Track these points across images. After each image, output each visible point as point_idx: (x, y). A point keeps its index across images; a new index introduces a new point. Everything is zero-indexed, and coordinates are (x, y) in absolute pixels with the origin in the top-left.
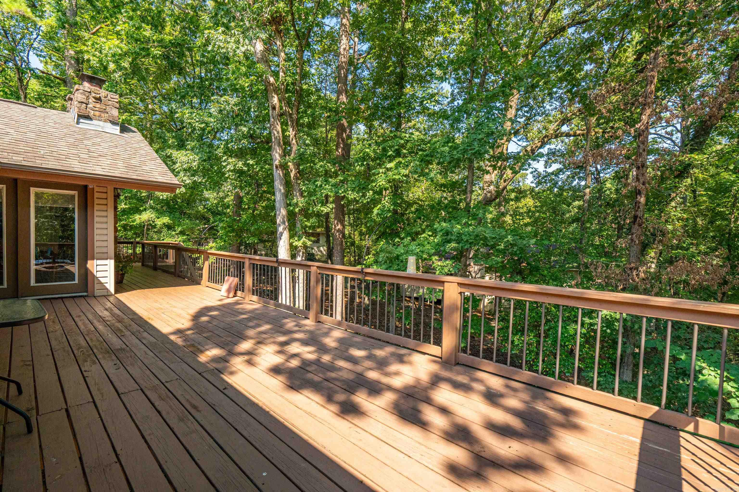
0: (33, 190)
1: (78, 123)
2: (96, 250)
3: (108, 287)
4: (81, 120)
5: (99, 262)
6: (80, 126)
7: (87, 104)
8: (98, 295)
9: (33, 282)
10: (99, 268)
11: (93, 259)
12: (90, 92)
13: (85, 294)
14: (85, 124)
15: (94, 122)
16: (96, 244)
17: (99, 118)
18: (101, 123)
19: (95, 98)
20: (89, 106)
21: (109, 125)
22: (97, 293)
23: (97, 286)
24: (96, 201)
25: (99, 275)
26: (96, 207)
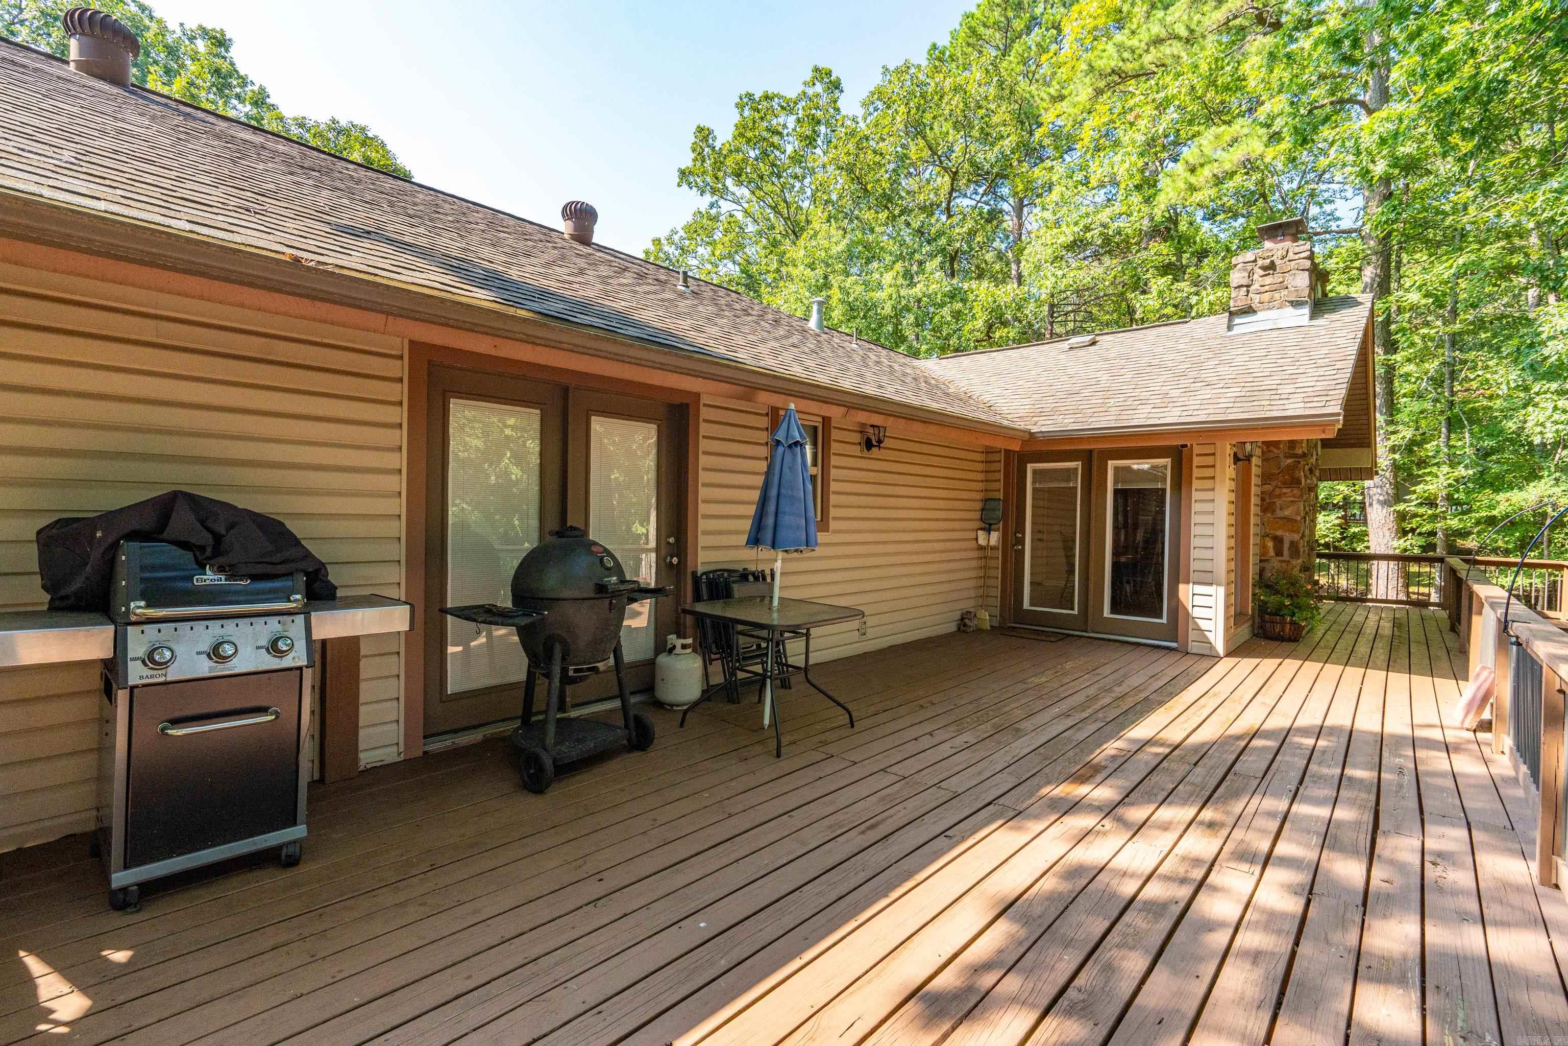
0: (1111, 464)
1: (1230, 328)
2: (1194, 566)
3: (1212, 640)
4: (1237, 321)
5: (1199, 589)
6: (1236, 330)
7: (1248, 286)
8: (1194, 651)
9: (1107, 613)
10: (1198, 600)
11: (1188, 582)
12: (1255, 261)
13: (1174, 645)
14: (1244, 325)
15: (1261, 315)
16: (1194, 554)
17: (1270, 305)
18: (1273, 314)
19: (1264, 268)
20: (1251, 289)
21: (1290, 310)
22: (1194, 647)
23: (1192, 635)
24: (1196, 473)
25: (1196, 613)
26: (1196, 484)
